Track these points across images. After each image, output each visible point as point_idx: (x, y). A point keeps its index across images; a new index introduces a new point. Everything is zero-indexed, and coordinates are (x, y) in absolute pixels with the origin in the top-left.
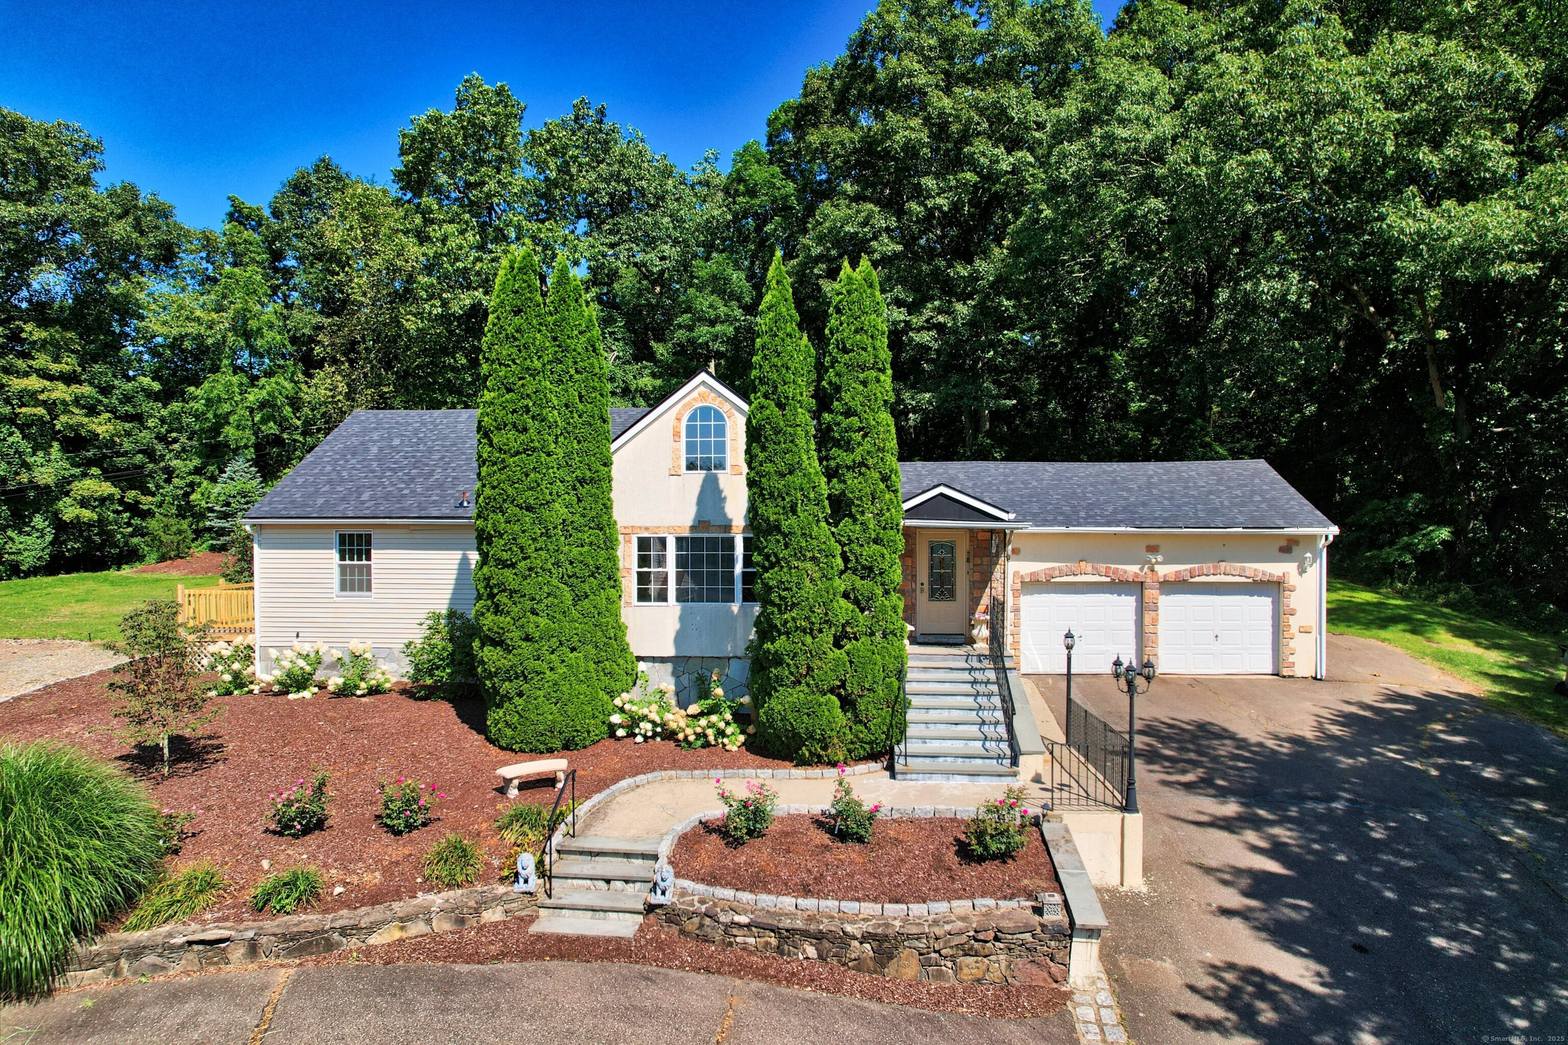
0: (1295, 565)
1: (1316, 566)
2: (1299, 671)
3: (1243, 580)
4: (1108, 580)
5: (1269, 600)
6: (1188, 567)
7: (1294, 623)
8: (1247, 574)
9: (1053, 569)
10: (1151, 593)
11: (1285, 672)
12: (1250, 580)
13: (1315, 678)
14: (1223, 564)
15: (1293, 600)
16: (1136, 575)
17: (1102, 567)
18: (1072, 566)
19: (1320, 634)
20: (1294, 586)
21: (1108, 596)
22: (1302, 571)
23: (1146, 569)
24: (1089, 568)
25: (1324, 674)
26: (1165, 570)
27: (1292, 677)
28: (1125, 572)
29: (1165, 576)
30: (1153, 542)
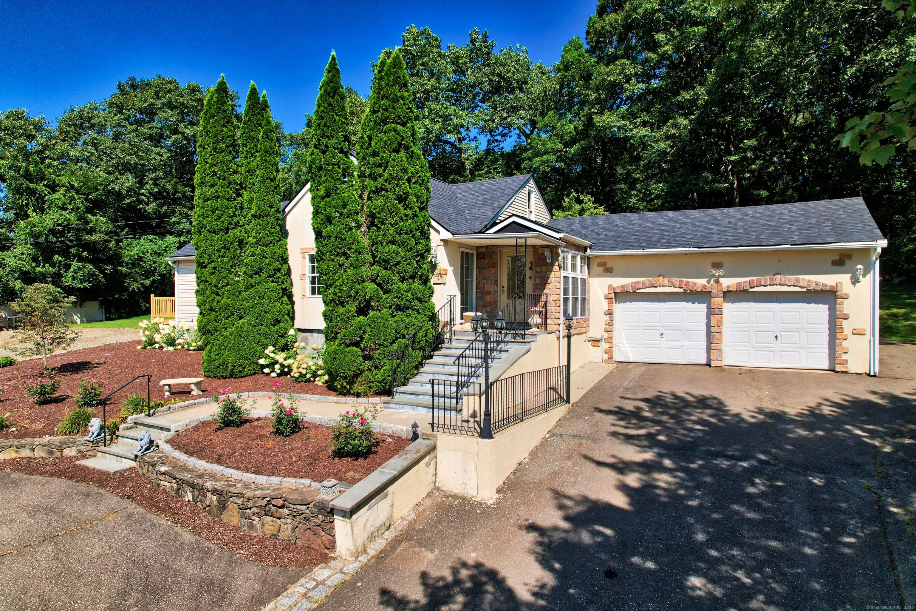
0: (848, 276)
1: (869, 277)
2: (852, 368)
3: (798, 289)
4: (682, 290)
5: (826, 307)
6: (748, 279)
7: (847, 326)
8: (801, 284)
9: (638, 282)
10: (717, 301)
11: (838, 368)
12: (805, 290)
13: (869, 375)
14: (779, 276)
15: (846, 307)
16: (704, 286)
17: (676, 281)
18: (653, 280)
19: (874, 336)
20: (847, 294)
21: (684, 304)
22: (855, 281)
23: (712, 282)
24: (666, 281)
25: (877, 371)
26: (728, 283)
27: (846, 372)
28: (695, 284)
29: (728, 287)
30: (717, 260)
